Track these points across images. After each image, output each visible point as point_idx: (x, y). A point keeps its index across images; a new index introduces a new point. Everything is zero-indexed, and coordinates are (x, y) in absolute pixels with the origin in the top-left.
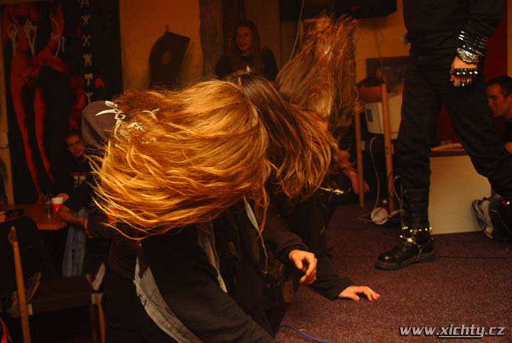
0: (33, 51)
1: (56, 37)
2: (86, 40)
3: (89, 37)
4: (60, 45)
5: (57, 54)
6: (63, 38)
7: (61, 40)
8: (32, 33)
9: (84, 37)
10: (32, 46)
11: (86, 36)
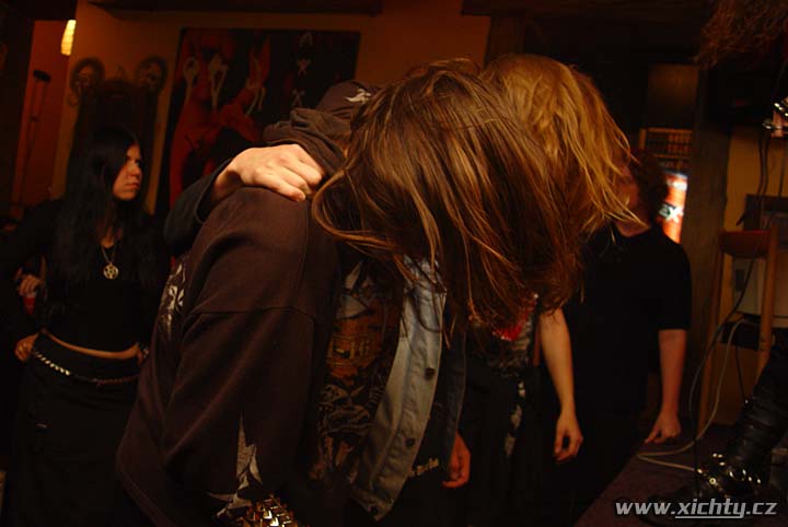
0: (214, 103)
1: (254, 86)
2: (298, 97)
3: (303, 93)
4: (256, 98)
5: (249, 113)
6: (263, 90)
7: (260, 93)
8: (218, 75)
9: (295, 92)
10: (215, 95)
11: (299, 91)
